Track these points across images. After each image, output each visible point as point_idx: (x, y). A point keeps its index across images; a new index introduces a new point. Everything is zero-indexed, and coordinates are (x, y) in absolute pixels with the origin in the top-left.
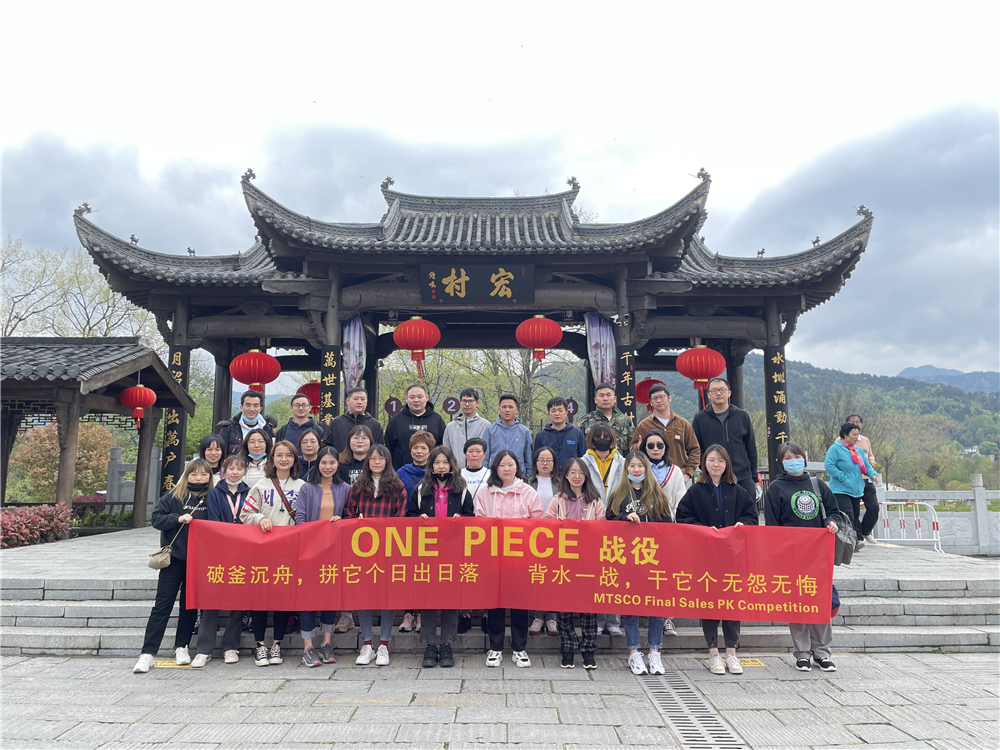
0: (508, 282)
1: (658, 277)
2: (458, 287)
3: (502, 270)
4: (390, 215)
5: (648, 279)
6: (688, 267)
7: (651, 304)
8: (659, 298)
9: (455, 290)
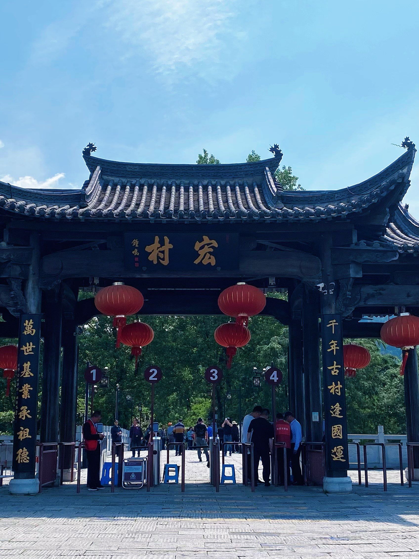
0: (211, 250)
1: (363, 245)
2: (161, 255)
3: (206, 238)
4: (92, 182)
5: (353, 246)
6: (392, 234)
7: (357, 273)
8: (364, 267)
9: (158, 258)
